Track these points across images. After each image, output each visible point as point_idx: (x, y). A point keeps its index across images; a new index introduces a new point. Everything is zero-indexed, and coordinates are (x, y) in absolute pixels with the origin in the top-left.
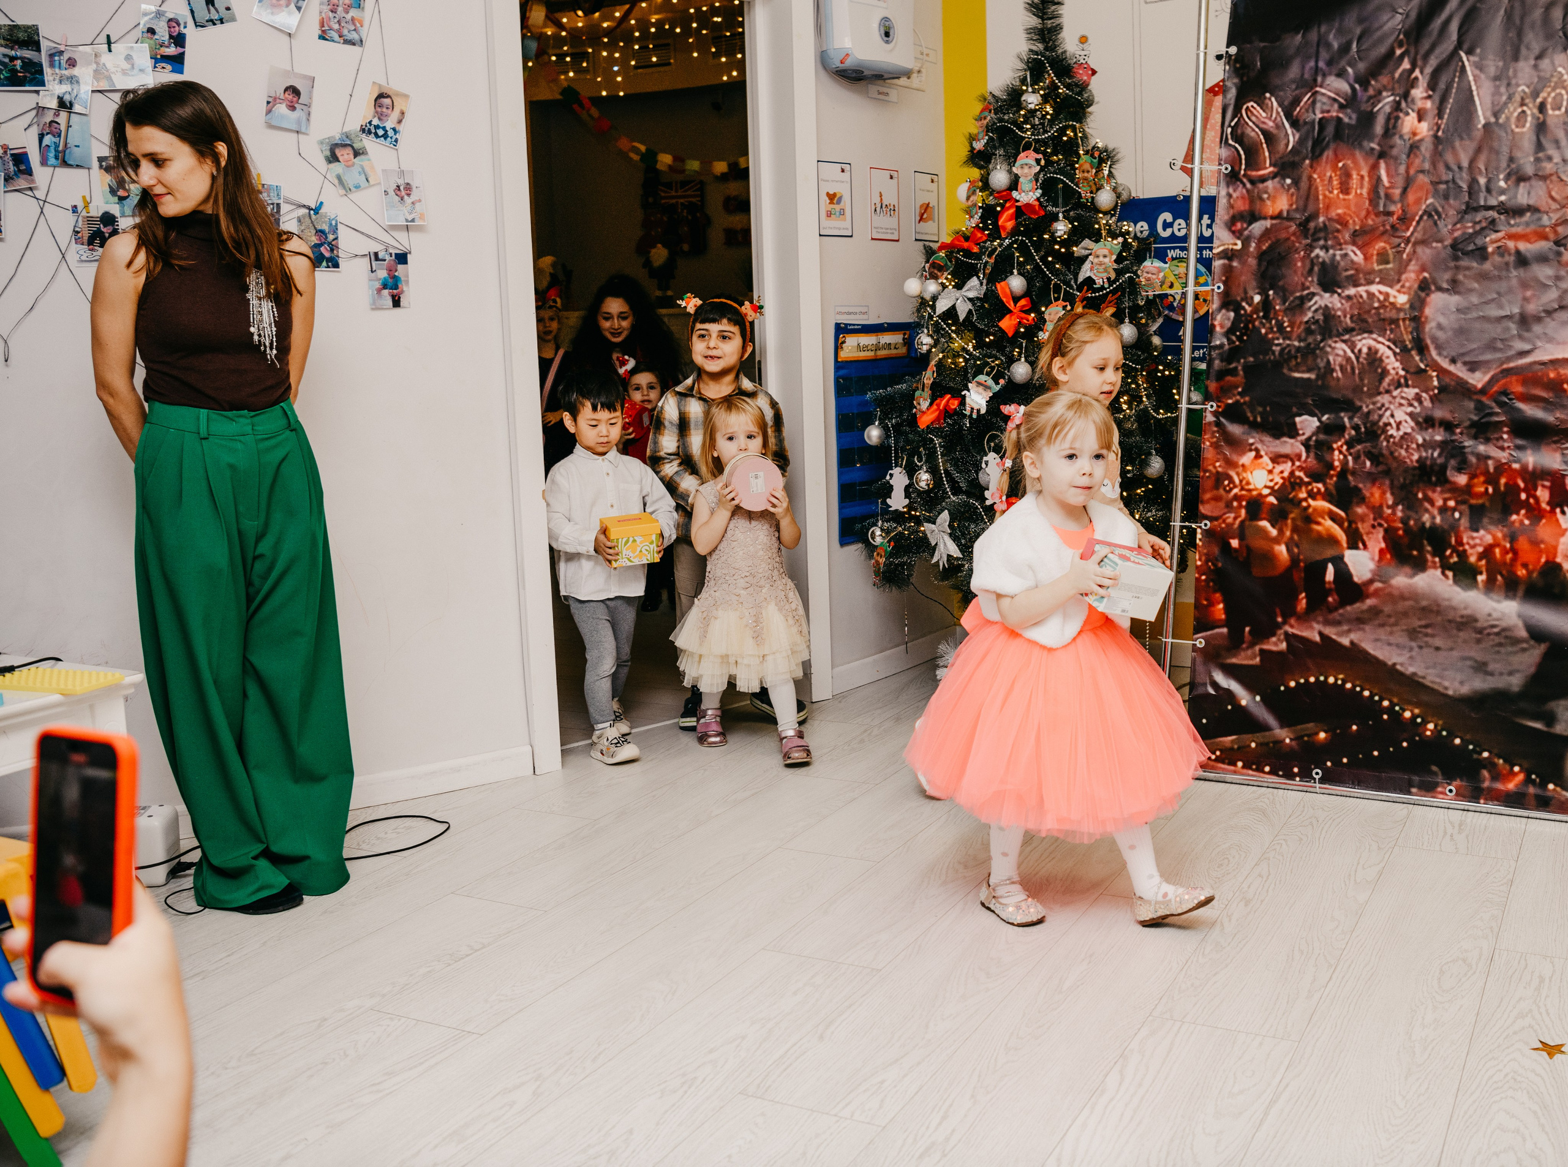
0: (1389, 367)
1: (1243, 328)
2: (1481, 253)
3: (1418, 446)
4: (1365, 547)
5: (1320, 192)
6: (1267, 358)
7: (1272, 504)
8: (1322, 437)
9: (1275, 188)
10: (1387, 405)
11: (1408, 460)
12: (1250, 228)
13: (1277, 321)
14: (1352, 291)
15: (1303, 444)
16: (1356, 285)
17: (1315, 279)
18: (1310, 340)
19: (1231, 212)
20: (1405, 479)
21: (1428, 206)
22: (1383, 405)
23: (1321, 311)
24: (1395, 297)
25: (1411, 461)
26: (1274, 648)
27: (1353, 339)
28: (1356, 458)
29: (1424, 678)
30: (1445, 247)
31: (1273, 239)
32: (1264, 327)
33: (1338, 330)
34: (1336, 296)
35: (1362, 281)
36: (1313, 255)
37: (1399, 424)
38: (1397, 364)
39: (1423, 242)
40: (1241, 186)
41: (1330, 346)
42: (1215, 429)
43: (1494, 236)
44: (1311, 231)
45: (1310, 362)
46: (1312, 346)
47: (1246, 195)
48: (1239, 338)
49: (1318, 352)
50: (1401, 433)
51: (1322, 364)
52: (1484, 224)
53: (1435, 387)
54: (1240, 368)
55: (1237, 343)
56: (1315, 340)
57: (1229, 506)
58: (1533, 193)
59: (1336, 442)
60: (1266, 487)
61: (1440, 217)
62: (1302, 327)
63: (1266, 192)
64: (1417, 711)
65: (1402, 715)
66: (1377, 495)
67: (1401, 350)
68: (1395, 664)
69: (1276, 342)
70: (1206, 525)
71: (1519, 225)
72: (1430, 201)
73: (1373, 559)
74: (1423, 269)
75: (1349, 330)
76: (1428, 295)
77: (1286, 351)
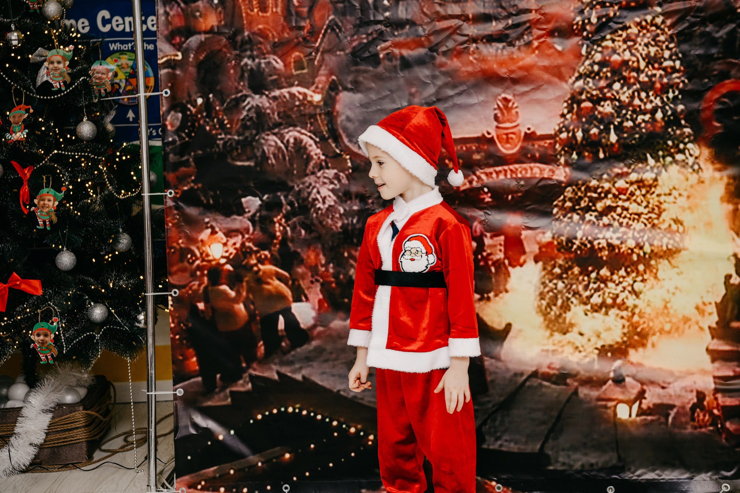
0: (312, 153)
1: (191, 126)
2: (375, 60)
3: (341, 215)
4: (307, 300)
5: (243, 11)
6: (213, 150)
7: (229, 271)
8: (264, 213)
9: (205, 7)
10: (313, 184)
11: (334, 227)
12: (188, 41)
13: (218, 119)
14: (277, 93)
15: (249, 220)
16: (280, 88)
17: (246, 84)
18: (247, 134)
19: (170, 27)
20: (333, 242)
21: (330, 22)
22: (310, 184)
23: (253, 110)
24: (311, 96)
25: (336, 227)
26: (242, 389)
27: (282, 132)
28: (293, 229)
29: (362, 399)
30: (346, 55)
31: (208, 51)
32: (208, 124)
33: (269, 125)
34: (264, 97)
35: (285, 84)
36: (242, 63)
37: (324, 199)
38: (318, 151)
39: (329, 51)
40: (176, 5)
41: (264, 139)
42: (176, 212)
43: (383, 45)
44: (239, 44)
45: (249, 151)
46: (249, 139)
47: (181, 13)
48: (188, 135)
49: (254, 143)
50: (326, 206)
51: (259, 154)
52: (375, 36)
53: (349, 168)
54: (191, 160)
55: (187, 139)
56: (251, 134)
57: (193, 275)
58: (410, 10)
59: (276, 217)
60: (223, 257)
61: (340, 30)
62: (240, 124)
63: (198, 11)
64: (359, 426)
65: (348, 431)
66: (312, 257)
67: (320, 139)
68: (339, 391)
69: (219, 137)
70: (175, 293)
71: (401, 36)
72: (331, 17)
73: (314, 308)
74: (331, 73)
75: (277, 125)
76: (337, 94)
77: (228, 144)
